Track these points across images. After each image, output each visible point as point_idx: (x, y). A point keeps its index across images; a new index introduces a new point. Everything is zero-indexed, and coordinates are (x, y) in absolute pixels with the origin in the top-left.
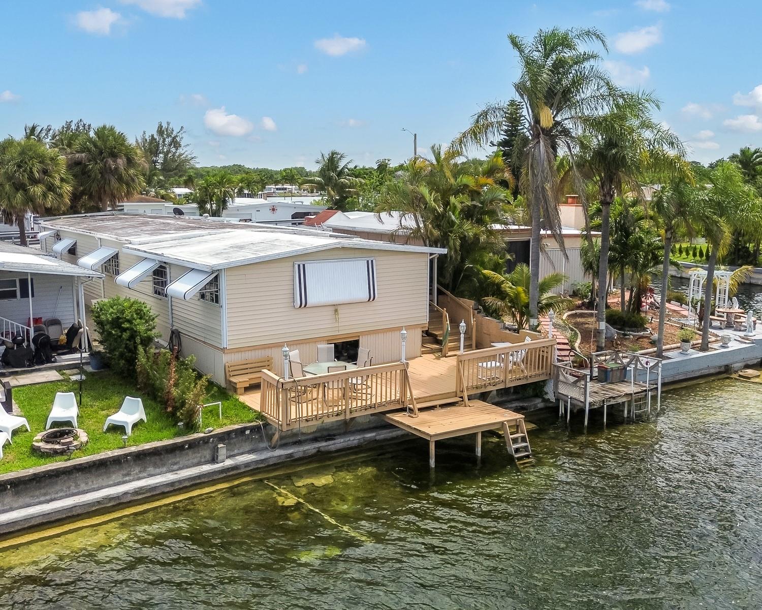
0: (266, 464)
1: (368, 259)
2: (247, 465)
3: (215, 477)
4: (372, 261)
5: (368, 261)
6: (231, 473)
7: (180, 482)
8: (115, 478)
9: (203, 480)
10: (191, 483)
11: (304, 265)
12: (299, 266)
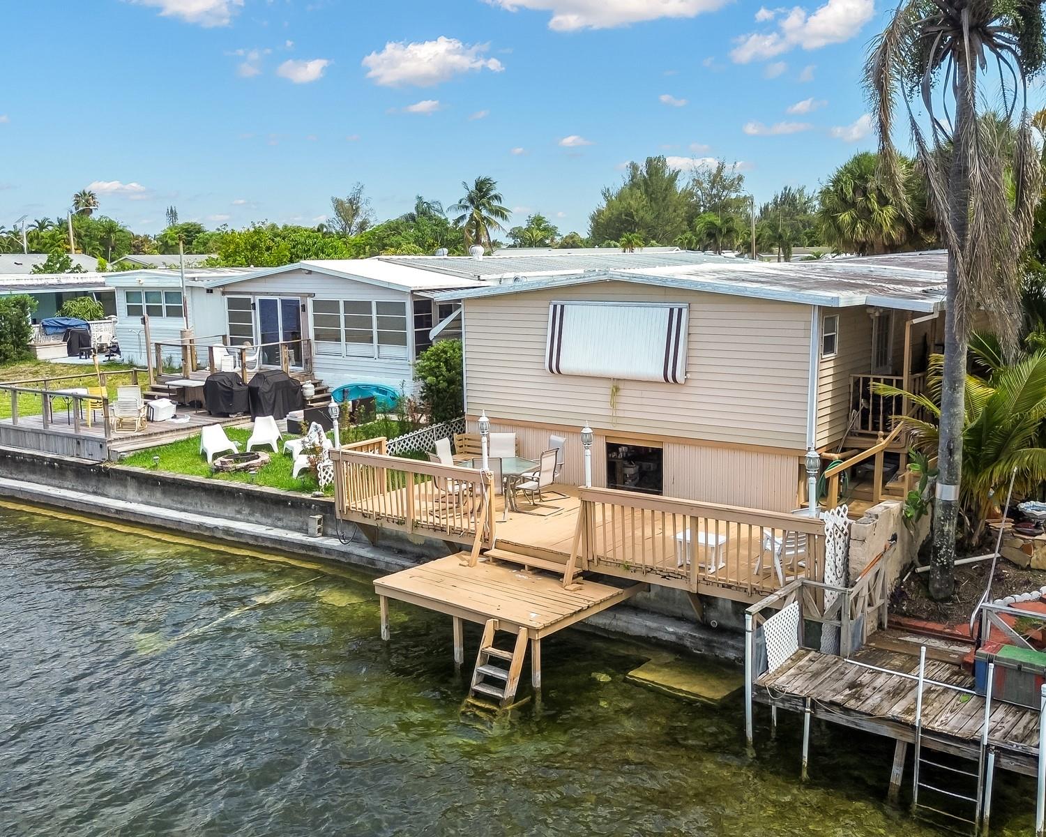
0: (348, 561)
1: (672, 305)
2: (329, 551)
3: (296, 551)
4: (680, 310)
5: (672, 310)
6: (311, 553)
7: (265, 539)
8: (230, 510)
9: (284, 548)
10: (273, 546)
11: (562, 307)
12: (555, 307)
